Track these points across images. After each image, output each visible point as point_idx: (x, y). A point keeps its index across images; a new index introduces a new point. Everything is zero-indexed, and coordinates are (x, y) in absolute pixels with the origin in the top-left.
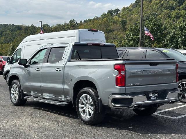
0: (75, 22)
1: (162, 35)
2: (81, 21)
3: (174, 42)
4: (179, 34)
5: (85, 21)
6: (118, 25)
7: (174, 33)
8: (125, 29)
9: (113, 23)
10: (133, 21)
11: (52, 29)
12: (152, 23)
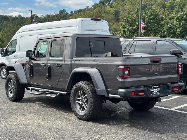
0: (66, 13)
1: (159, 26)
2: (72, 12)
3: (172, 33)
4: (177, 25)
5: (75, 12)
6: (111, 16)
7: (171, 23)
8: (118, 20)
9: (105, 14)
10: (126, 11)
11: (40, 20)
12: (148, 14)
